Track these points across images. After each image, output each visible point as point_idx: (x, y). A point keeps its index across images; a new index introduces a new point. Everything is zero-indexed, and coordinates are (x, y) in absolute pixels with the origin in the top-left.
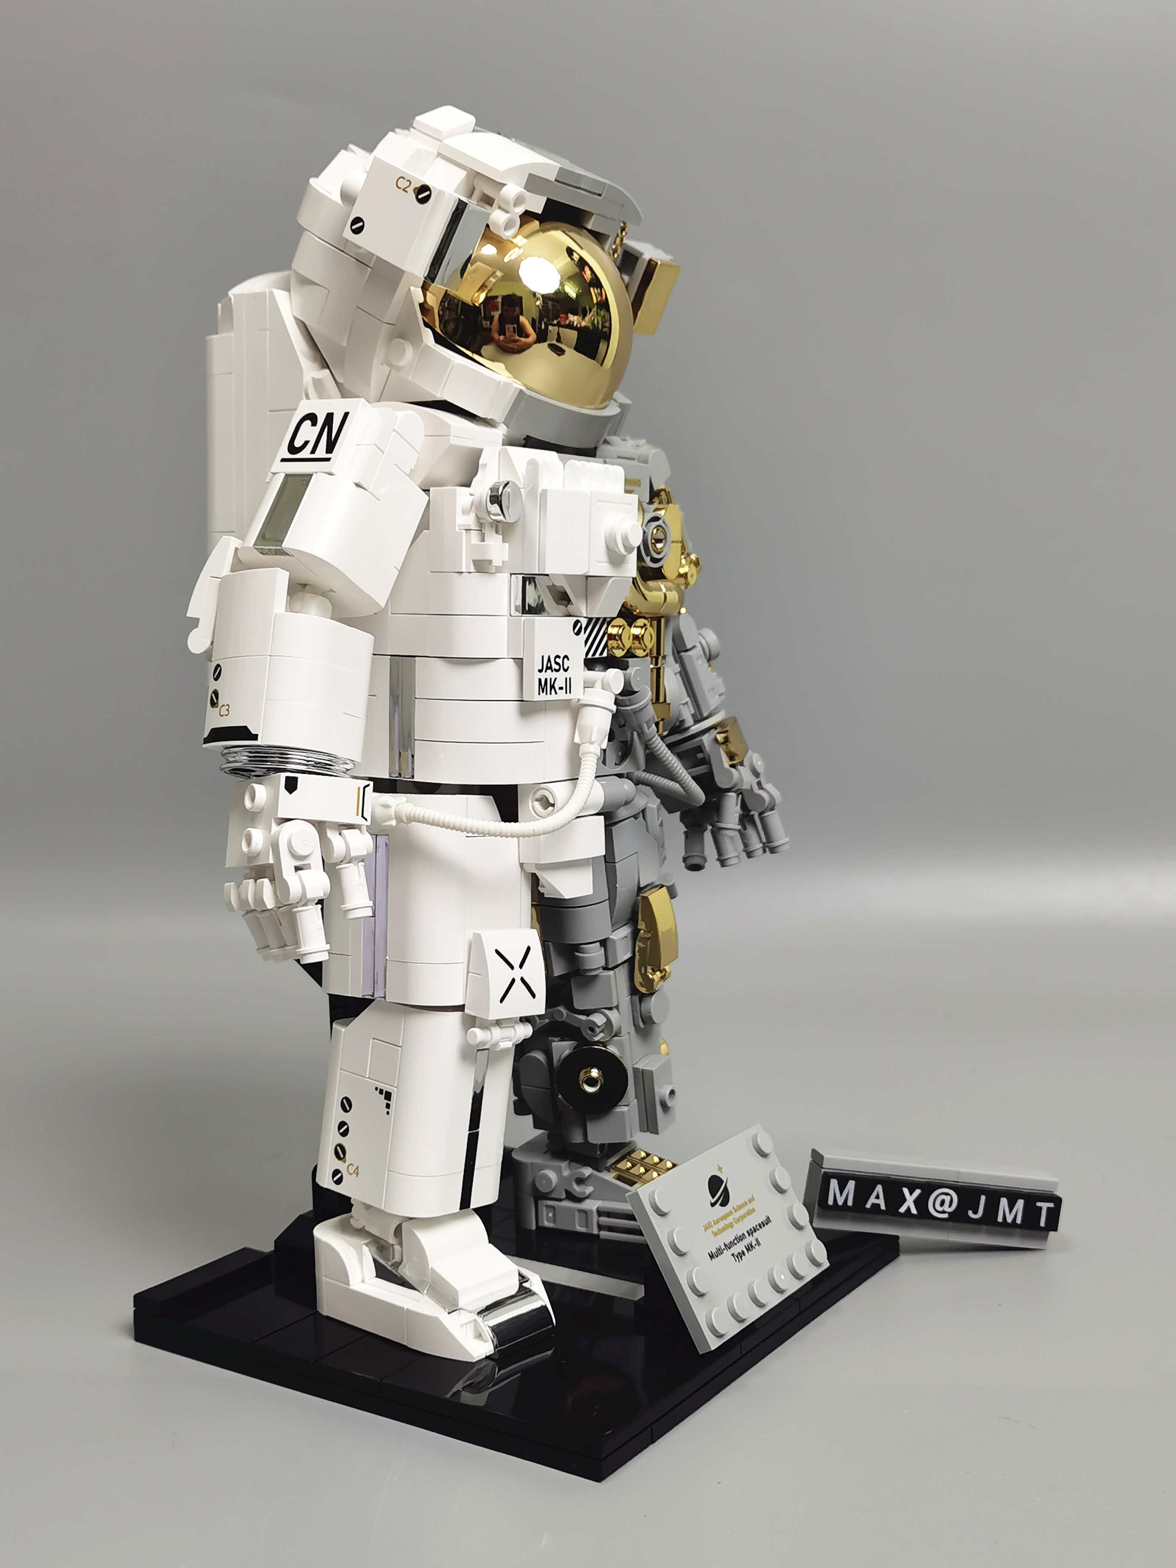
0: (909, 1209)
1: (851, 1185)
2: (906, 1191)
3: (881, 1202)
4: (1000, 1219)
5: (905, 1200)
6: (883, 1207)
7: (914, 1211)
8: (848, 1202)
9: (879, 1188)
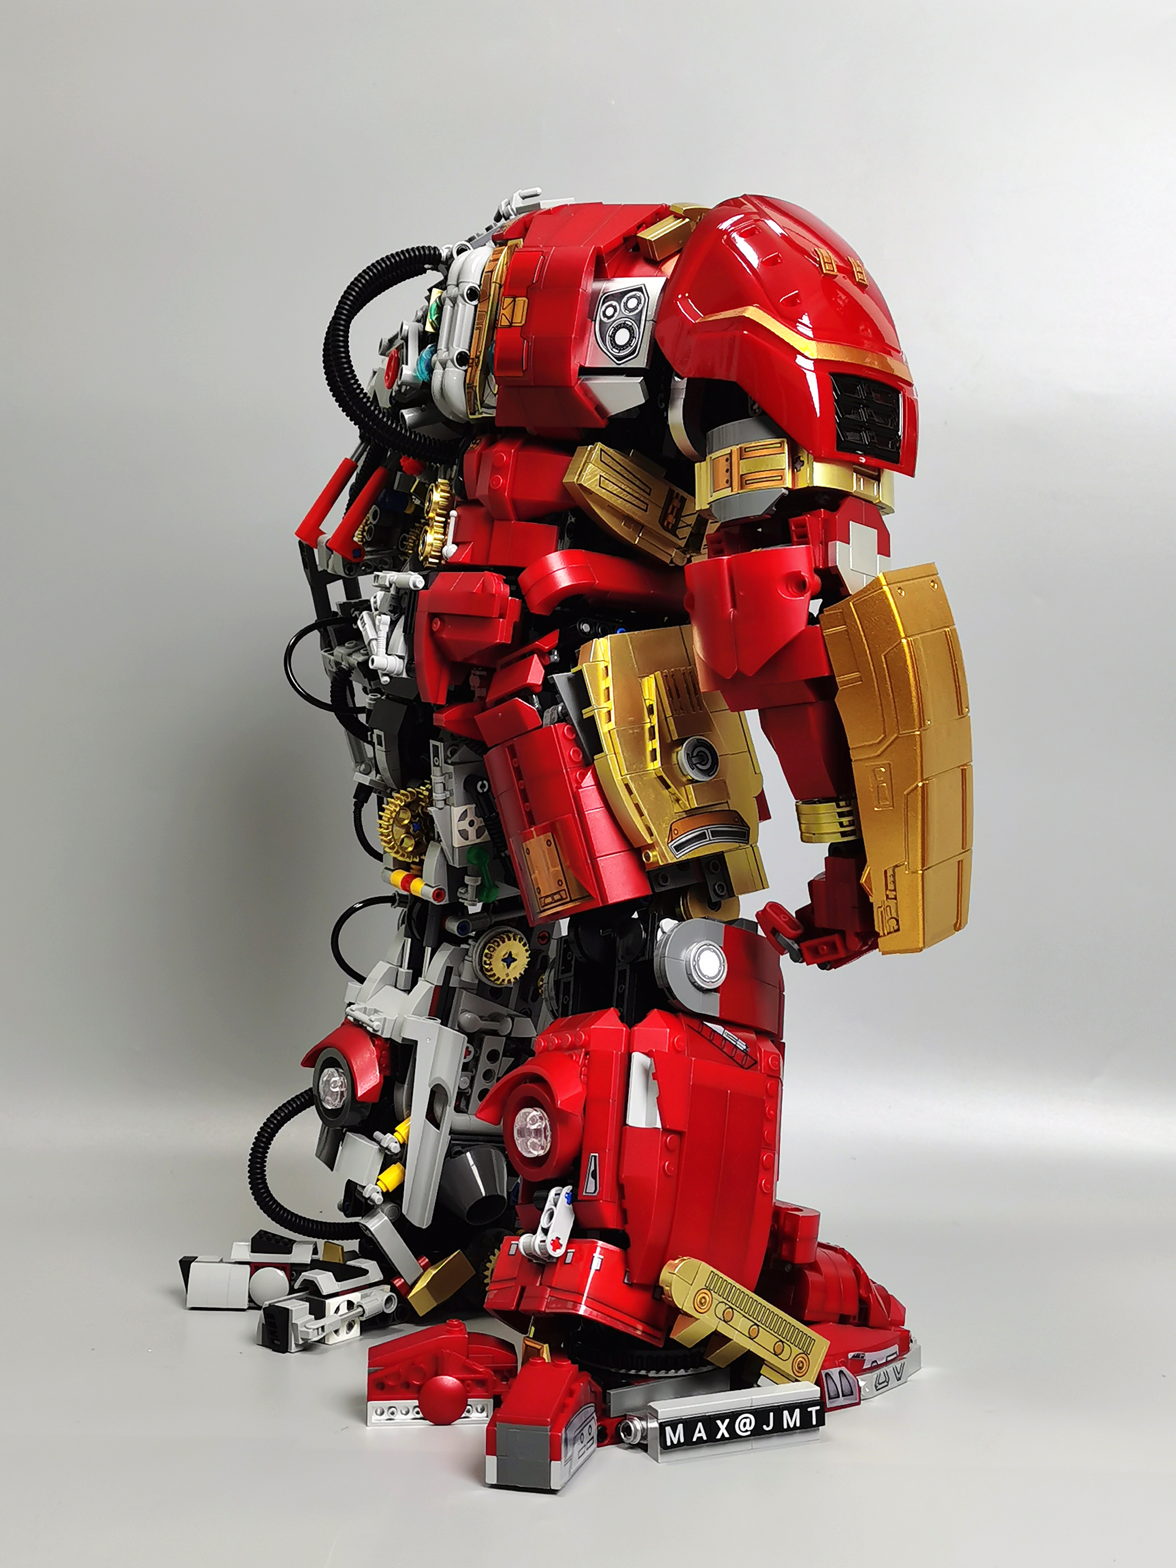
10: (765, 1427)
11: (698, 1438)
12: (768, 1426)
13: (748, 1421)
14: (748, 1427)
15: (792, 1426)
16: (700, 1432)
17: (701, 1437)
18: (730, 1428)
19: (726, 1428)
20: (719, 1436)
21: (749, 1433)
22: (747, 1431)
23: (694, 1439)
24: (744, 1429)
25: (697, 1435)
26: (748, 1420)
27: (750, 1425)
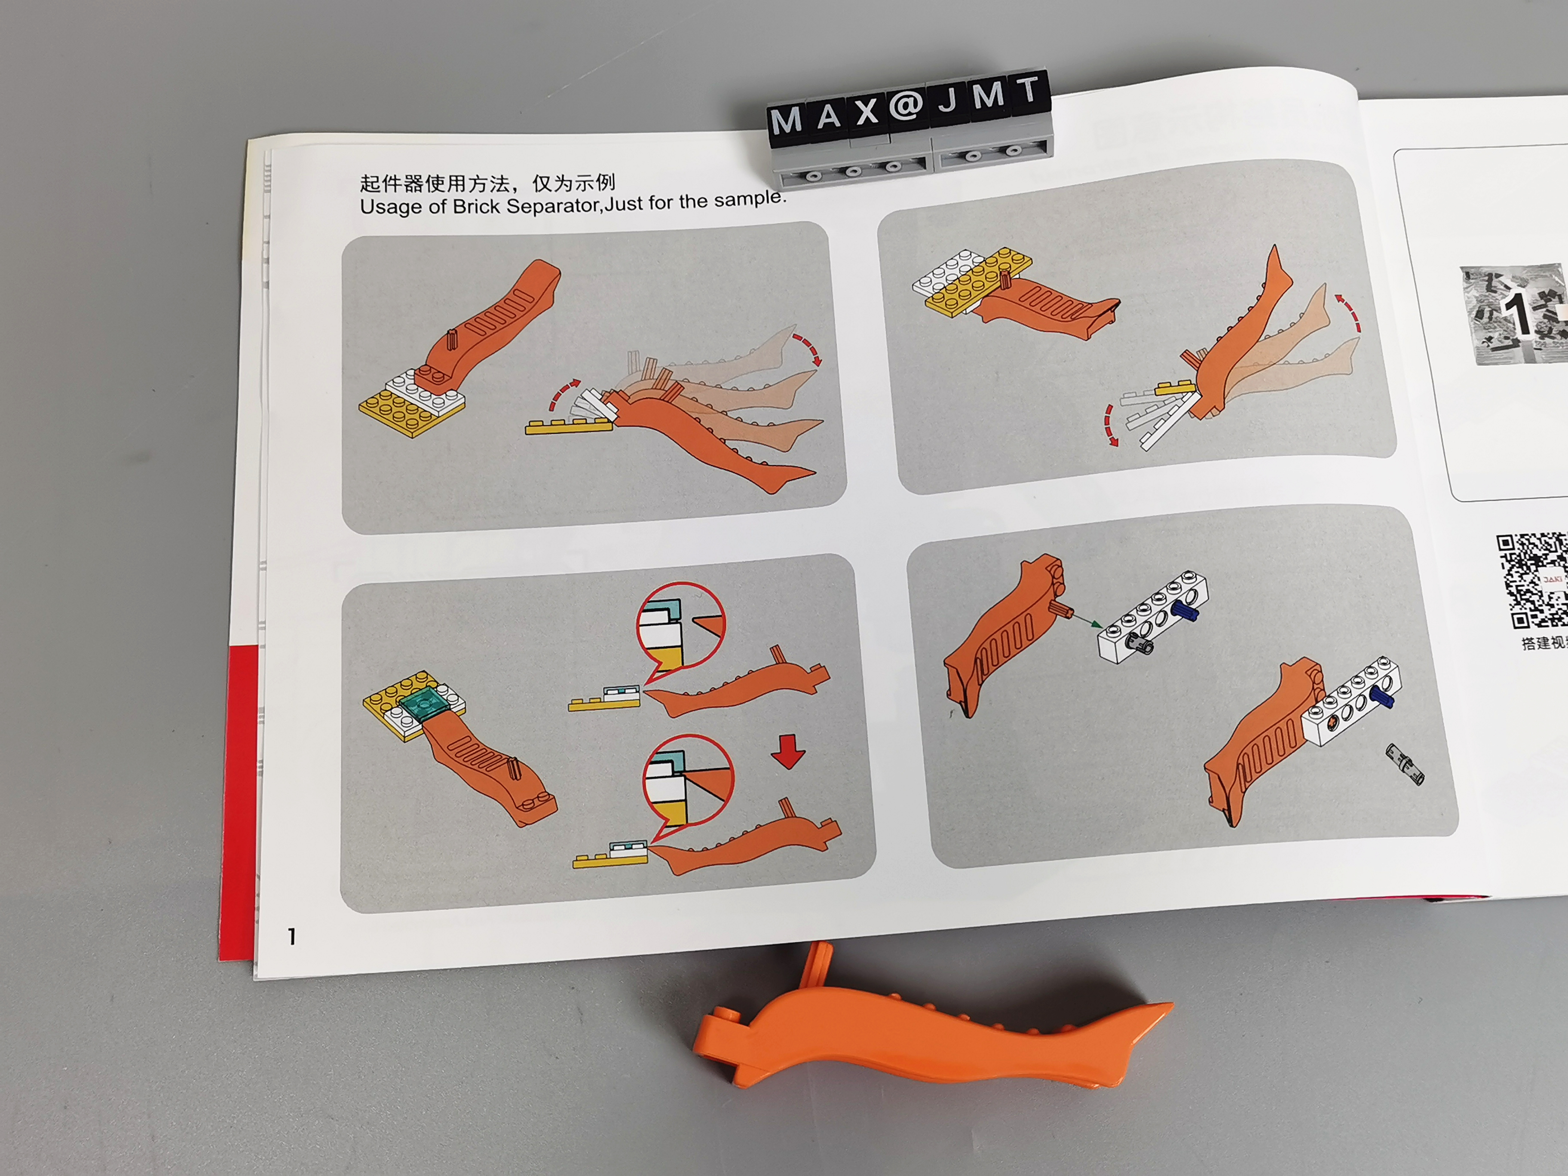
0: (868, 118)
1: (795, 112)
2: (859, 103)
3: (834, 119)
4: (978, 105)
5: (862, 112)
6: (838, 124)
7: (874, 120)
8: (797, 128)
9: (828, 107)
10: (941, 108)
11: (825, 124)
12: (947, 105)
13: (911, 101)
14: (911, 109)
15: (989, 103)
16: (828, 116)
17: (833, 123)
18: (881, 109)
19: (872, 111)
20: (861, 122)
21: (914, 116)
22: (910, 114)
23: (820, 126)
24: (906, 112)
25: (823, 120)
26: (913, 99)
27: (915, 106)
